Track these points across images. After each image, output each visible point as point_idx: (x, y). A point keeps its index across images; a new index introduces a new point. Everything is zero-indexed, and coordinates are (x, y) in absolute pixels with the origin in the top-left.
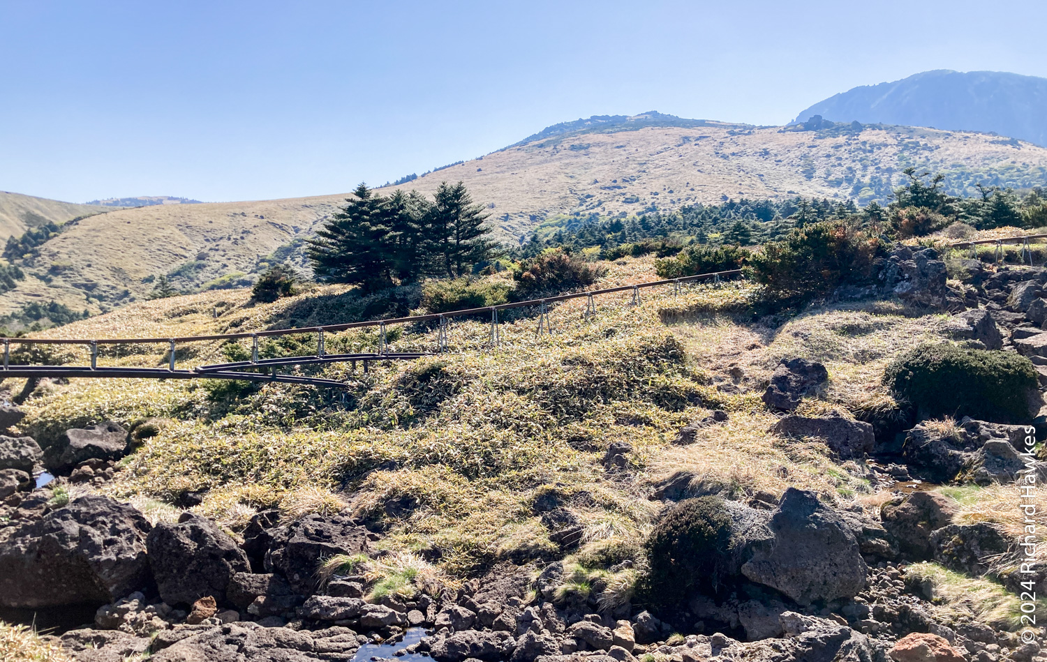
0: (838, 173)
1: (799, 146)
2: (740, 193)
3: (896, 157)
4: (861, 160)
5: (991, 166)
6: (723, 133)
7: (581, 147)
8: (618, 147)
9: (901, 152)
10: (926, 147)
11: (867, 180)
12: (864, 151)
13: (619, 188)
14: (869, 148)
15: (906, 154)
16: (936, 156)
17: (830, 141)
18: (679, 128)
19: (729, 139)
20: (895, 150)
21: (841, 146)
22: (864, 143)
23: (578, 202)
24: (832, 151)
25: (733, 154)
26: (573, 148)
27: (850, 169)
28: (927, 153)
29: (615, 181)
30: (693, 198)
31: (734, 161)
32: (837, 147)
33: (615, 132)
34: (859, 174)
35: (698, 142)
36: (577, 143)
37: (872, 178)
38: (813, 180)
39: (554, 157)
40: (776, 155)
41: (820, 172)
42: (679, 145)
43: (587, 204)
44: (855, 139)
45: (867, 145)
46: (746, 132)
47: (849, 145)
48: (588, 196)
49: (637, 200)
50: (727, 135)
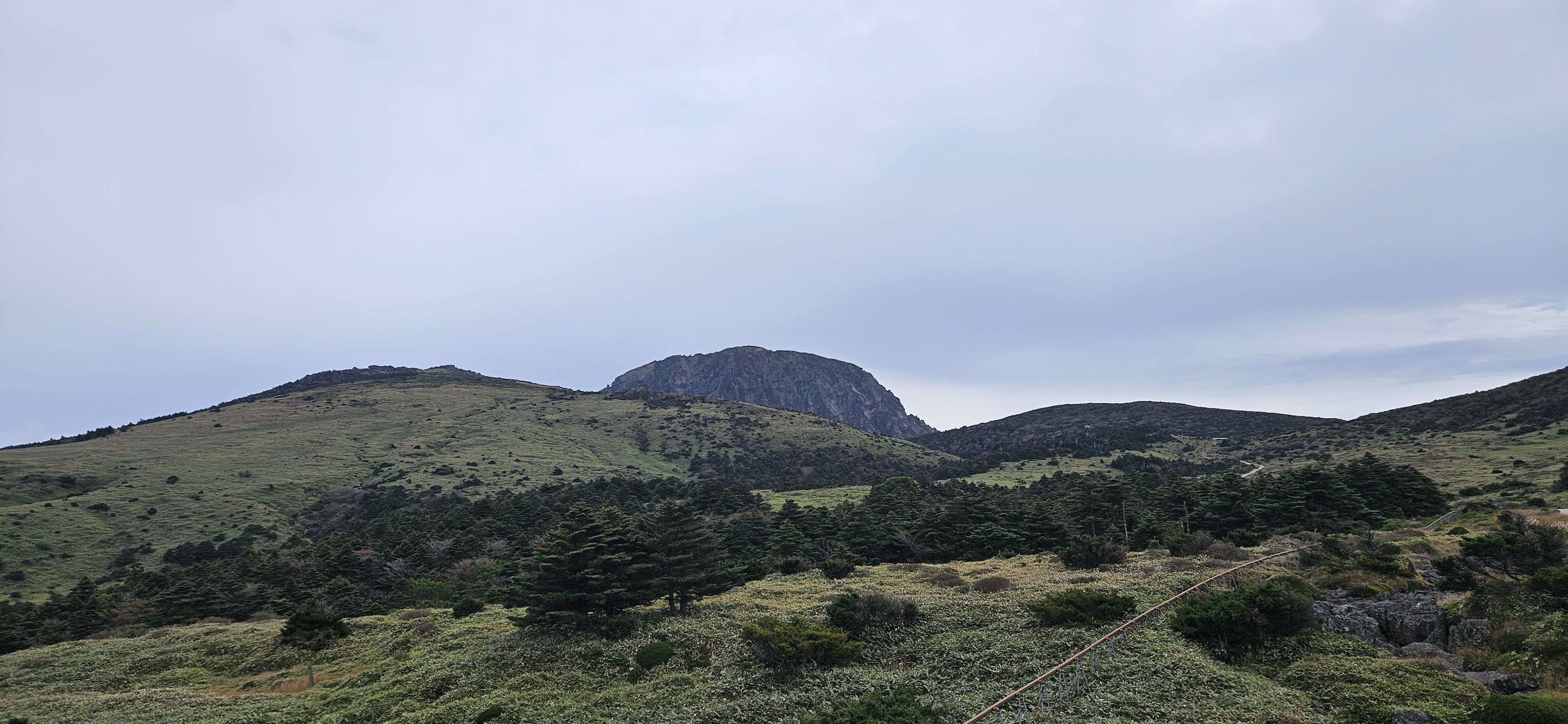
0: (674, 447)
1: (630, 415)
2: (575, 466)
3: (730, 432)
4: (697, 433)
5: (818, 446)
6: (541, 397)
7: (365, 404)
8: (415, 406)
9: (734, 427)
10: (756, 423)
11: (704, 455)
12: (698, 424)
13: (424, 455)
14: (702, 422)
15: (739, 429)
16: (768, 433)
17: (661, 412)
18: (488, 388)
19: (550, 404)
20: (728, 425)
21: (674, 418)
22: (697, 416)
23: (372, 471)
24: (665, 423)
25: (558, 421)
26: (354, 403)
27: (685, 442)
28: (758, 430)
29: (418, 447)
30: (521, 470)
31: (559, 429)
32: (669, 419)
33: (408, 387)
34: (695, 449)
35: (514, 405)
36: (359, 397)
37: (710, 454)
38: (649, 453)
39: (329, 414)
40: (605, 424)
41: (655, 445)
42: (493, 408)
43: (384, 474)
44: (687, 412)
45: (701, 419)
46: (569, 397)
47: (682, 417)
48: (386, 465)
49: (452, 471)
50: (547, 399)
